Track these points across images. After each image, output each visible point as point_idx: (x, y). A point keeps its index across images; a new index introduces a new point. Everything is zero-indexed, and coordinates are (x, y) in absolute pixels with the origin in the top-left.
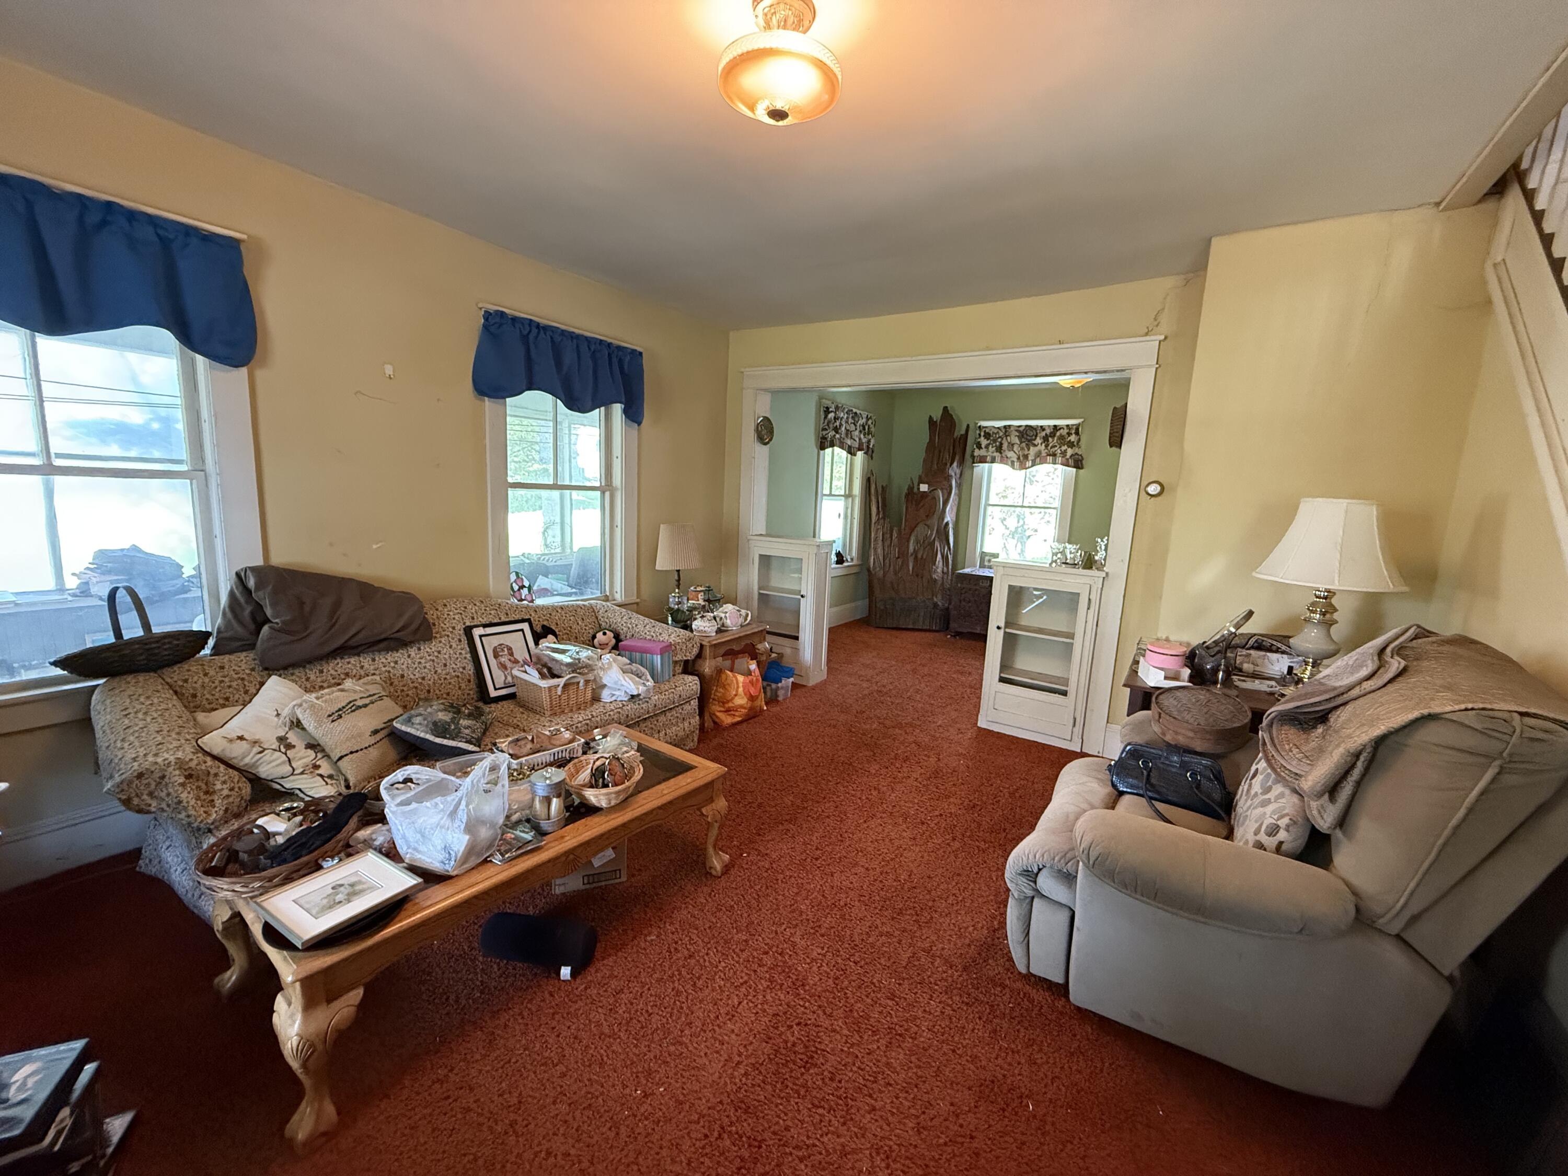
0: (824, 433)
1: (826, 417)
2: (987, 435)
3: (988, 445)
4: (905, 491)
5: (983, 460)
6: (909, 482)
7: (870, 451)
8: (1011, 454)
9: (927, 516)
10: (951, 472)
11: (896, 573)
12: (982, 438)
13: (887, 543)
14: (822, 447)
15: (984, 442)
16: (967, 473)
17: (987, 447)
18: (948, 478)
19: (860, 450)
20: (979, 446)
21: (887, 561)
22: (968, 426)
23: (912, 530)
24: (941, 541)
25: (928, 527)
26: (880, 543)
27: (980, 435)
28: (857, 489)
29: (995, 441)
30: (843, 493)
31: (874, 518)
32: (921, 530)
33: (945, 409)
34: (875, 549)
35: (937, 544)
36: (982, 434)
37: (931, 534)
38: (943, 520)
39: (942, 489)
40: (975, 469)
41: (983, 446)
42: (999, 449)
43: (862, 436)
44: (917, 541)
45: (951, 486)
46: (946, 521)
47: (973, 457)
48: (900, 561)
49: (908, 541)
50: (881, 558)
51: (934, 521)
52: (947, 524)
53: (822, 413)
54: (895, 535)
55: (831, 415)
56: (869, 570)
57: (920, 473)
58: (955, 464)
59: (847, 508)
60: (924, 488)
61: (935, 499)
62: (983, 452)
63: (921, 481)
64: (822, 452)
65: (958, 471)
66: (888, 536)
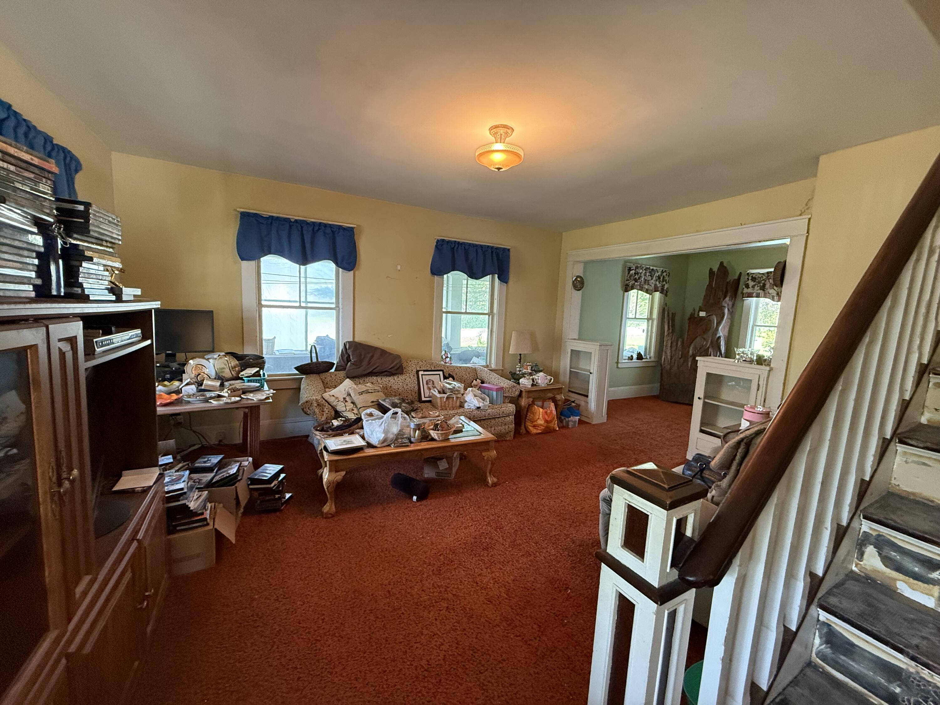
0: (627, 282)
1: (629, 273)
2: (754, 279)
3: (755, 285)
4: (688, 315)
5: (750, 295)
6: (691, 311)
7: (665, 292)
8: (771, 291)
9: (704, 332)
10: (724, 304)
11: (678, 368)
12: (750, 281)
13: (674, 349)
14: (626, 290)
15: (751, 283)
16: (738, 303)
17: (753, 287)
18: (722, 308)
19: (655, 291)
20: (747, 286)
22: (741, 273)
23: (692, 341)
24: (714, 349)
25: (704, 339)
26: (669, 348)
27: (748, 279)
28: (655, 315)
29: (759, 283)
30: (646, 317)
31: (666, 333)
32: (698, 340)
33: (722, 264)
34: (666, 352)
35: (711, 350)
36: (750, 278)
37: (706, 345)
38: (716, 335)
39: (717, 315)
40: (745, 302)
41: (750, 286)
42: (763, 288)
43: (657, 283)
44: (695, 348)
45: (724, 313)
46: (718, 335)
47: (743, 293)
48: (682, 360)
49: (689, 348)
50: (669, 357)
51: (709, 336)
52: (719, 337)
53: (627, 270)
54: (679, 343)
55: (632, 272)
56: (661, 365)
57: (700, 305)
58: (727, 299)
59: (648, 327)
60: (702, 314)
61: (710, 322)
62: (750, 290)
63: (701, 310)
64: (626, 293)
65: (730, 303)
66: (675, 344)
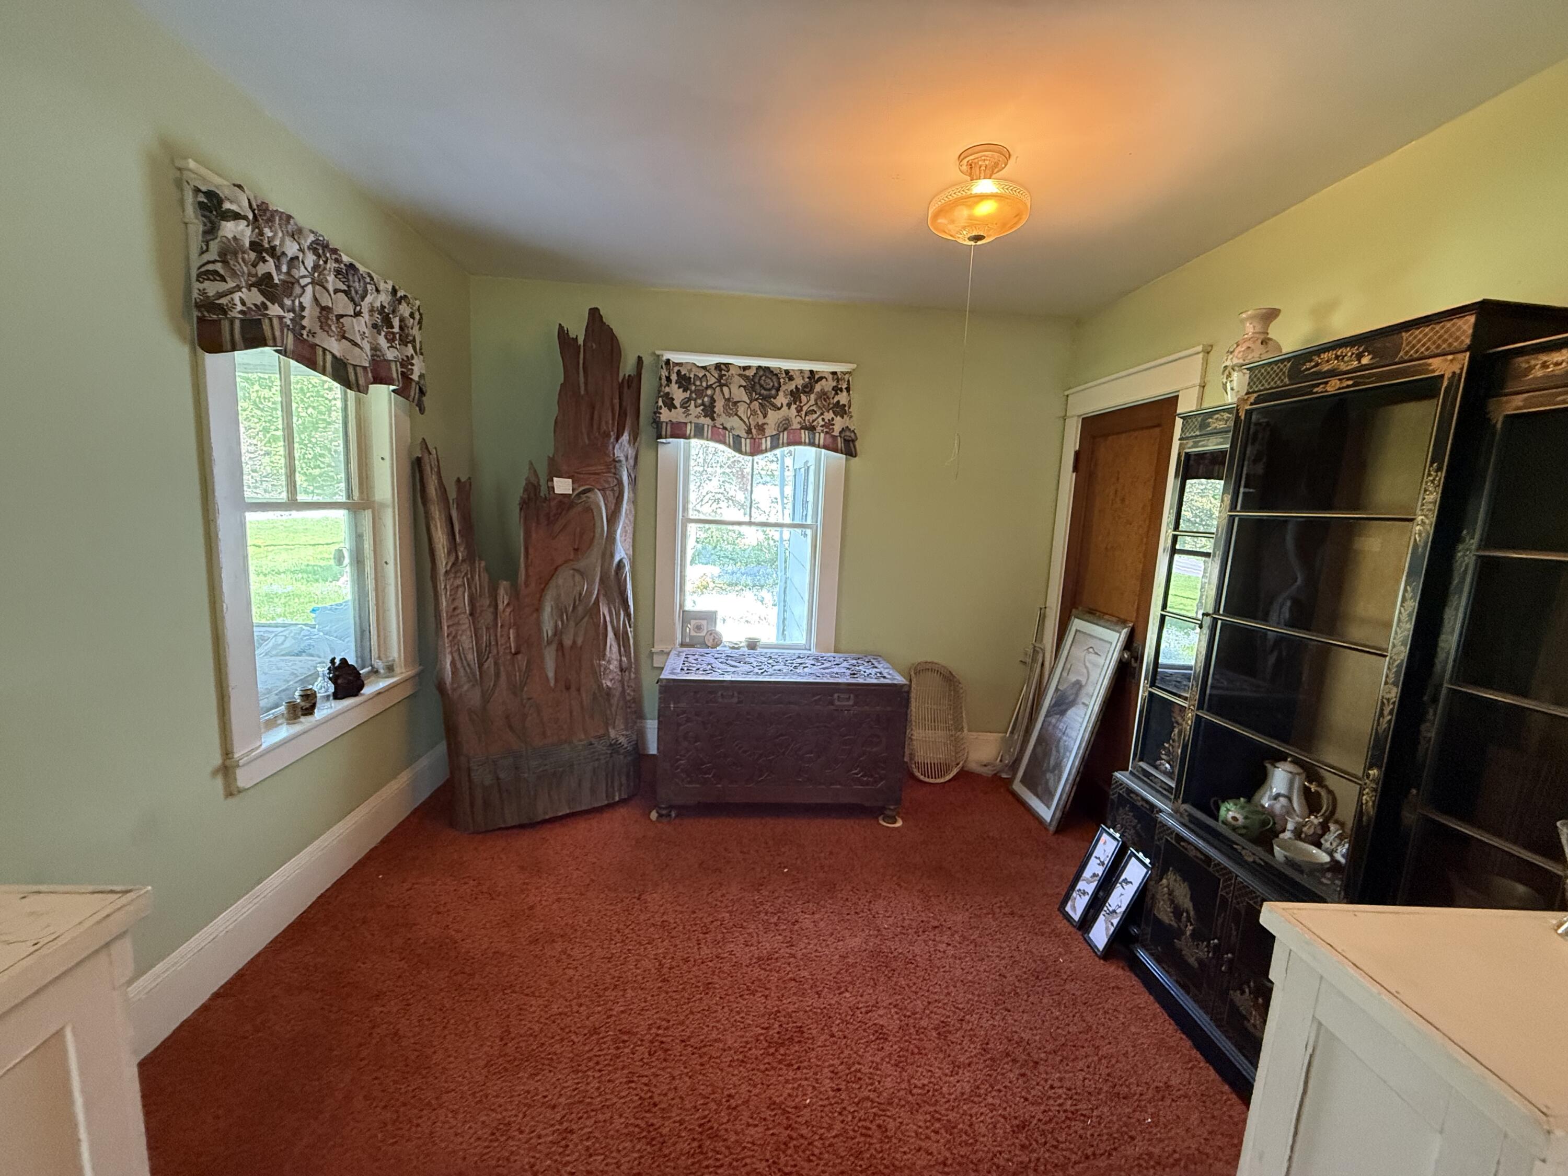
0: (212, 288)
1: (211, 231)
2: (684, 382)
3: (689, 399)
4: (517, 493)
5: (678, 432)
6: (525, 473)
8: (733, 422)
10: (619, 453)
11: (513, 690)
12: (674, 386)
13: (488, 616)
14: (214, 343)
15: (678, 395)
16: (646, 457)
17: (685, 404)
18: (613, 468)
19: (378, 380)
20: (671, 405)
21: (489, 664)
22: (642, 359)
23: (545, 582)
24: (610, 603)
26: (465, 620)
27: (668, 379)
28: (385, 488)
29: (700, 393)
30: (342, 498)
31: (443, 563)
33: (594, 314)
34: (454, 638)
35: (604, 609)
36: (674, 377)
38: (612, 556)
39: (603, 490)
40: (661, 449)
41: (677, 403)
42: (709, 411)
43: (382, 342)
45: (620, 483)
46: (617, 559)
47: (657, 423)
48: (522, 659)
49: (538, 610)
50: (472, 657)
52: (620, 564)
54: (503, 598)
55: (237, 232)
56: (440, 687)
57: (551, 452)
58: (625, 437)
59: (359, 537)
60: (563, 486)
62: (677, 415)
63: (555, 471)
64: (212, 361)
65: (631, 452)
66: (487, 602)
